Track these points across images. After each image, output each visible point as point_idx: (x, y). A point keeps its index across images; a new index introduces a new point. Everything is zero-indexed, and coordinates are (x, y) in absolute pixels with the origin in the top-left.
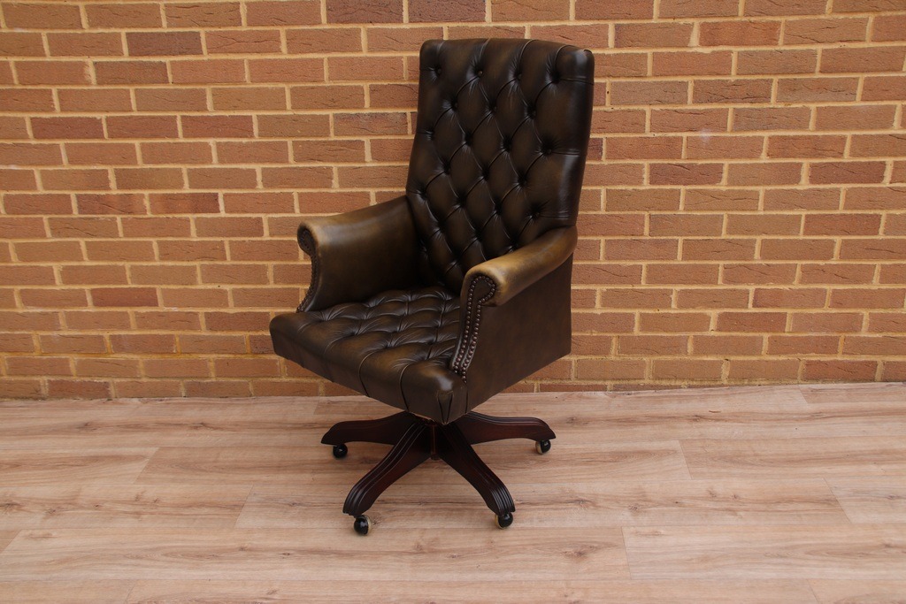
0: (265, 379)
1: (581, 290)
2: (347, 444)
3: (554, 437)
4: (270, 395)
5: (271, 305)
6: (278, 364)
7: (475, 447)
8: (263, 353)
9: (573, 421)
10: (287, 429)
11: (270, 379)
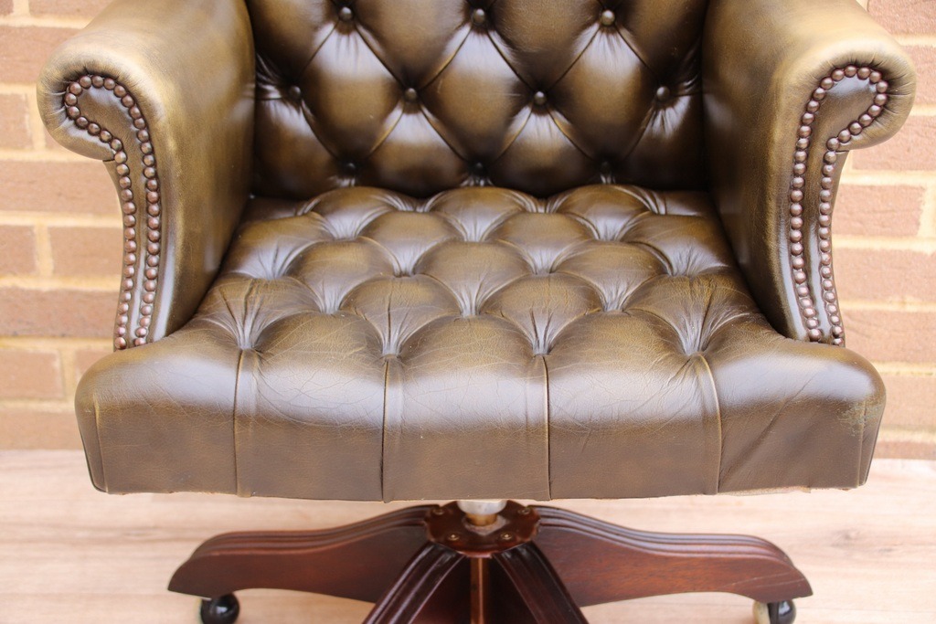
0: (20, 405)
1: (881, 189)
2: (239, 594)
3: (806, 590)
4: (31, 448)
5: (37, 206)
6: (57, 364)
7: (586, 611)
8: (15, 335)
9: (847, 541)
10: (75, 543)
11: (34, 406)
